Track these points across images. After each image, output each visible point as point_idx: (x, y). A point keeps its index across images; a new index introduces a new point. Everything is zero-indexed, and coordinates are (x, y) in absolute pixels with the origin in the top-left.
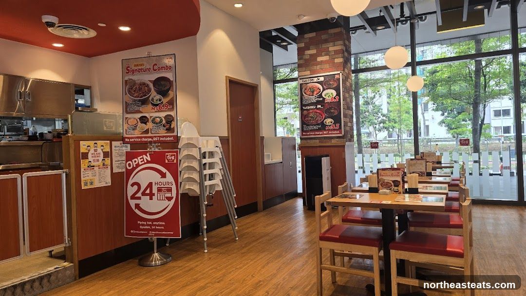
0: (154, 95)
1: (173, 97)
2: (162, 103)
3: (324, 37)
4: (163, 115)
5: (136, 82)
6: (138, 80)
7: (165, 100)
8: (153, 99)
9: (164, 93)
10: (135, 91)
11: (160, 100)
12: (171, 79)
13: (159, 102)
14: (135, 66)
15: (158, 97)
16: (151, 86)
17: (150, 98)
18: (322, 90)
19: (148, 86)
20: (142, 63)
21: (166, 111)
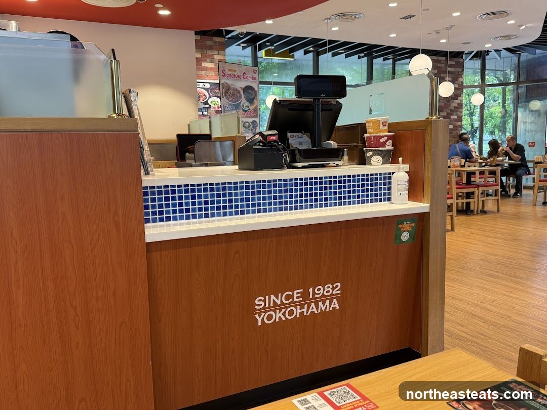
0: (244, 102)
1: (257, 106)
2: (249, 109)
3: (209, 43)
4: (250, 120)
5: (231, 86)
6: (232, 85)
7: (252, 108)
8: (243, 106)
9: (251, 101)
10: (230, 95)
11: (248, 107)
12: (256, 90)
13: (248, 109)
14: (230, 70)
15: (247, 104)
16: (242, 92)
17: (241, 104)
18: (208, 96)
19: (239, 92)
20: (234, 69)
21: (252, 117)
